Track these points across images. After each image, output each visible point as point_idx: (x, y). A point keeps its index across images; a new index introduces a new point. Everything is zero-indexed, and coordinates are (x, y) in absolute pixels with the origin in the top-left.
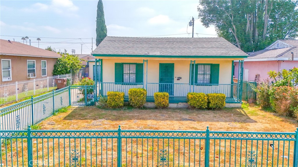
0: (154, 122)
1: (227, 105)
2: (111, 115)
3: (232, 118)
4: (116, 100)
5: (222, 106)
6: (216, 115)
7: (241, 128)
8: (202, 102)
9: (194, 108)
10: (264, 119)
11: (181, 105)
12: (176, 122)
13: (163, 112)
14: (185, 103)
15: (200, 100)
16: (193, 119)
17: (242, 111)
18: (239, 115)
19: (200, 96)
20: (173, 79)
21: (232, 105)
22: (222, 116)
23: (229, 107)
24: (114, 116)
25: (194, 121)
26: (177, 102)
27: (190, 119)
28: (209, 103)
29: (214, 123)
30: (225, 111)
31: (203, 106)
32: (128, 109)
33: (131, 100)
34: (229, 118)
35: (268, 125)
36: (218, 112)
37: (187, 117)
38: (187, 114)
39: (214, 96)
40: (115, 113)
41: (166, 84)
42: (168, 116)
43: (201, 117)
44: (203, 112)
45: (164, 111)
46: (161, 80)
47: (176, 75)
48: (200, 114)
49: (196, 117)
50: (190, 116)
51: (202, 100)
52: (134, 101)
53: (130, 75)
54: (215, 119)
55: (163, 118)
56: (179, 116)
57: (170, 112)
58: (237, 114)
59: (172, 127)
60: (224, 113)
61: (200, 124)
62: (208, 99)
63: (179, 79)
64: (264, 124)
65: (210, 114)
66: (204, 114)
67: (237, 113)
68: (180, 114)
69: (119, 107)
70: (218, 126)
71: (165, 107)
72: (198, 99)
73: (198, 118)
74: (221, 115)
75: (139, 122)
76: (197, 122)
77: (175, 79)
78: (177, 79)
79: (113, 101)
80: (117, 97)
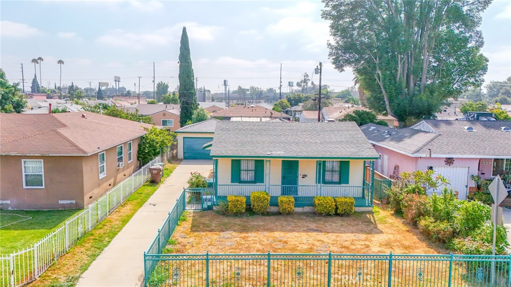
0: (282, 234)
1: (357, 209)
2: (236, 224)
3: (360, 227)
4: (238, 206)
5: (351, 212)
6: (343, 224)
7: (365, 240)
8: (330, 209)
9: (320, 214)
10: (391, 228)
11: (307, 209)
12: (302, 233)
13: (288, 219)
14: (311, 207)
15: (328, 206)
16: (320, 229)
17: (371, 217)
18: (367, 224)
19: (328, 202)
20: (298, 177)
21: (362, 209)
22: (349, 225)
23: (359, 211)
24: (239, 225)
25: (321, 231)
26: (303, 206)
27: (317, 229)
28: (337, 208)
29: (341, 234)
30: (353, 218)
31: (331, 213)
32: (250, 215)
33: (254, 206)
34: (356, 227)
35: (391, 236)
36: (346, 219)
37: (313, 226)
38: (314, 222)
39: (342, 202)
40: (237, 221)
41: (290, 187)
42: (294, 225)
43: (328, 226)
44: (330, 219)
45: (289, 219)
46: (283, 178)
47: (301, 172)
48: (327, 222)
49: (323, 226)
50: (317, 225)
51: (330, 207)
52: (257, 207)
53: (249, 172)
54: (342, 229)
55: (290, 228)
56: (306, 224)
57: (296, 220)
58: (366, 222)
59: (300, 240)
60: (352, 220)
61: (327, 235)
62: (336, 205)
63: (304, 176)
64: (388, 235)
65: (338, 222)
66: (331, 222)
67: (366, 220)
68: (306, 222)
69: (240, 214)
70: (344, 238)
71: (289, 214)
72: (325, 206)
73: (324, 228)
74: (349, 223)
75: (267, 234)
76: (324, 233)
77: (300, 177)
78: (302, 176)
79: (235, 207)
80: (239, 202)
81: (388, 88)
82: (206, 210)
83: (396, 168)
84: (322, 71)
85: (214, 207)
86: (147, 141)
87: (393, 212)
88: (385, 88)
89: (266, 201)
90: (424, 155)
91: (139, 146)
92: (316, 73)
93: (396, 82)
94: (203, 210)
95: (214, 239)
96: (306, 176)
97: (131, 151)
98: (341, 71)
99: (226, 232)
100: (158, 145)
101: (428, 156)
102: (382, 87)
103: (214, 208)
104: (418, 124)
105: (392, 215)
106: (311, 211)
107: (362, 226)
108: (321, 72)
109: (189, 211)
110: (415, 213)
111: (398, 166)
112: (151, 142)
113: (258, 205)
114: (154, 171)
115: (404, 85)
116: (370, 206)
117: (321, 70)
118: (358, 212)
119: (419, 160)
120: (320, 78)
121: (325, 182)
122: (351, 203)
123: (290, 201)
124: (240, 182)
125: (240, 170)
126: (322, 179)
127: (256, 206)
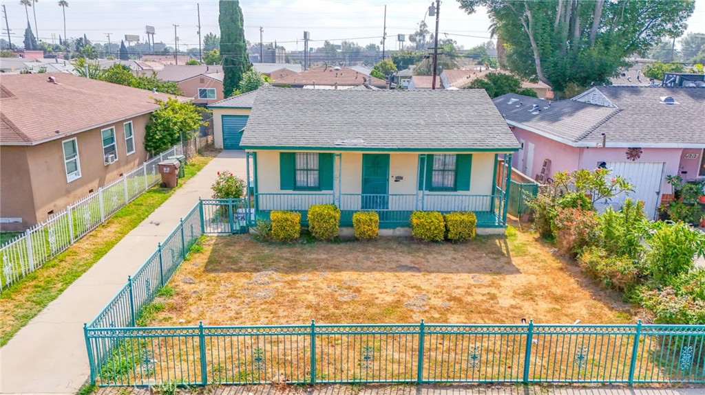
0: (354, 275)
1: (480, 231)
2: (282, 258)
3: (483, 262)
4: (288, 228)
5: (470, 236)
6: (456, 256)
7: (490, 286)
8: (435, 232)
9: (420, 241)
10: (533, 264)
11: (400, 231)
12: (387, 274)
13: (369, 248)
14: (407, 229)
15: (433, 228)
16: (416, 266)
17: (503, 245)
18: (495, 256)
19: (432, 222)
20: (388, 181)
21: (489, 231)
22: (466, 258)
23: (483, 234)
24: (286, 259)
25: (419, 270)
26: (394, 226)
27: (413, 265)
28: (447, 231)
29: (451, 275)
30: (474, 246)
31: (437, 238)
32: (308, 242)
33: (313, 228)
34: (476, 263)
35: (533, 278)
36: (462, 247)
37: (406, 260)
38: (409, 253)
39: (457, 221)
40: (286, 252)
41: (373, 197)
42: (376, 260)
43: (431, 261)
44: (436, 248)
45: (371, 248)
46: (365, 182)
47: (393, 172)
48: (430, 253)
49: (423, 260)
50: (414, 259)
51: (436, 229)
52: (318, 231)
53: (309, 172)
54: (454, 266)
55: (369, 264)
56: (395, 258)
57: (380, 251)
58: (493, 253)
59: (383, 286)
60: (471, 250)
61: (427, 277)
62: (446, 226)
63: (398, 179)
64: (528, 277)
65: (447, 254)
66: (437, 253)
67: (494, 250)
68: (397, 254)
69: (291, 240)
70: (455, 282)
71: (371, 240)
72: (428, 227)
73: (426, 264)
74: (466, 255)
75: (329, 275)
76: (423, 273)
77: (391, 180)
78: (394, 179)
79: (282, 230)
80: (289, 223)
81: (540, 38)
82: (237, 233)
83: (547, 164)
84: (440, 11)
85: (250, 228)
86: (159, 121)
87: (537, 235)
88: (536, 40)
89: (332, 220)
90: (593, 144)
91: (148, 128)
92: (431, 14)
93: (553, 30)
94: (234, 234)
95: (240, 284)
96: (401, 178)
97: (132, 136)
98: (470, 13)
99: (262, 273)
100: (176, 127)
101: (601, 145)
102: (531, 38)
103: (252, 230)
104: (586, 93)
105: (537, 240)
106: (407, 234)
107: (486, 260)
108: (438, 13)
109: (210, 235)
110: (574, 241)
111: (550, 161)
112: (165, 123)
113: (320, 228)
114: (165, 169)
115: (565, 33)
116: (501, 227)
117: (438, 9)
118: (482, 236)
119: (586, 151)
120: (437, 22)
121: (430, 188)
122: (470, 222)
123: (371, 220)
124: (296, 188)
125: (295, 170)
126: (426, 183)
127: (317, 227)
